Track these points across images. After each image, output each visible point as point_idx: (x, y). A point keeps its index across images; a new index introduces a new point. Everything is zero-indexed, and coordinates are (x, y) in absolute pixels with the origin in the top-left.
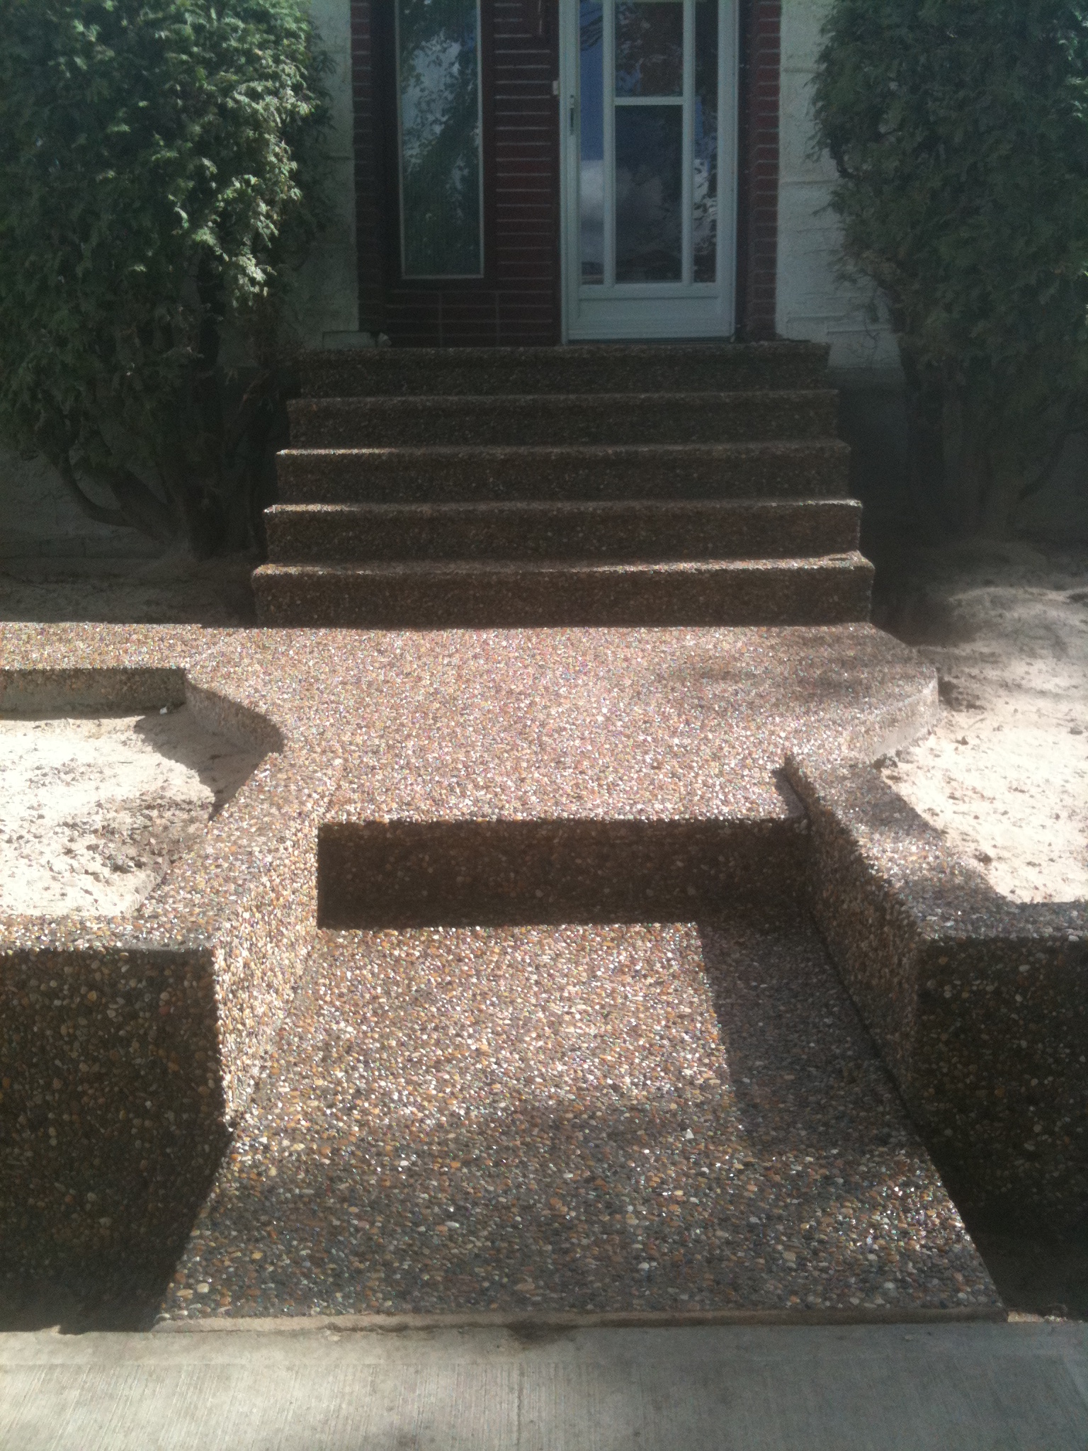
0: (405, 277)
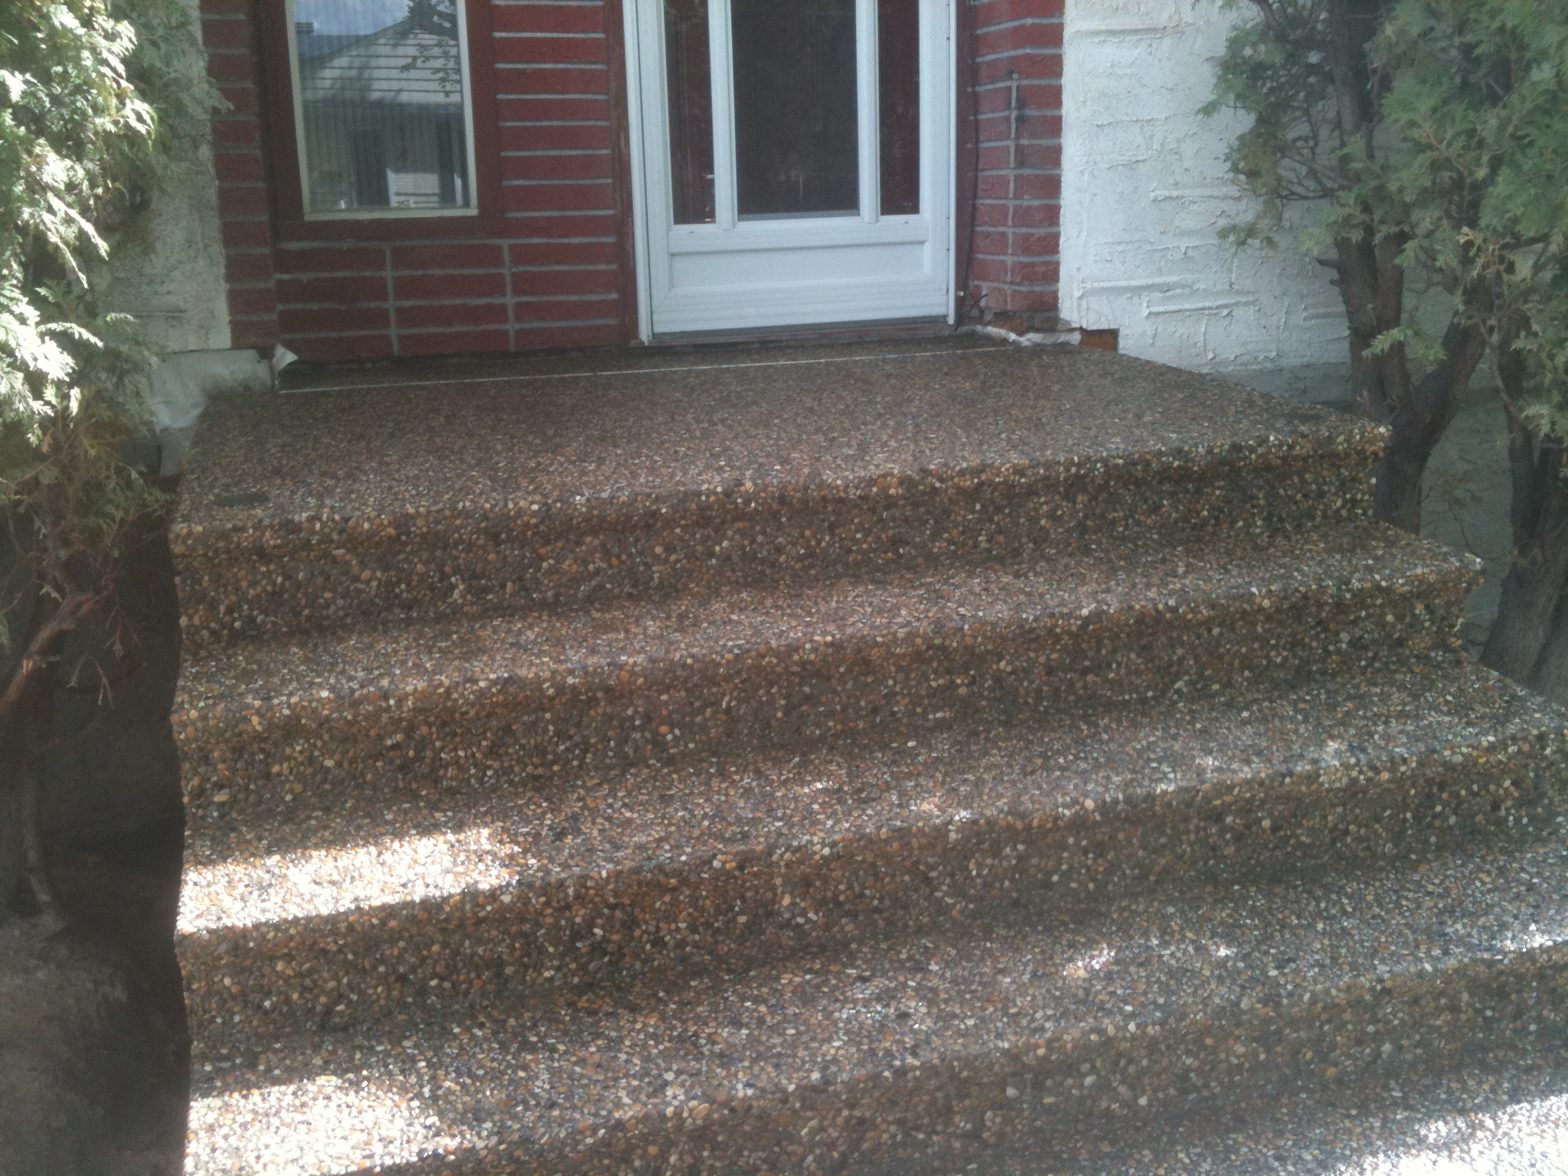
0: (309, 217)
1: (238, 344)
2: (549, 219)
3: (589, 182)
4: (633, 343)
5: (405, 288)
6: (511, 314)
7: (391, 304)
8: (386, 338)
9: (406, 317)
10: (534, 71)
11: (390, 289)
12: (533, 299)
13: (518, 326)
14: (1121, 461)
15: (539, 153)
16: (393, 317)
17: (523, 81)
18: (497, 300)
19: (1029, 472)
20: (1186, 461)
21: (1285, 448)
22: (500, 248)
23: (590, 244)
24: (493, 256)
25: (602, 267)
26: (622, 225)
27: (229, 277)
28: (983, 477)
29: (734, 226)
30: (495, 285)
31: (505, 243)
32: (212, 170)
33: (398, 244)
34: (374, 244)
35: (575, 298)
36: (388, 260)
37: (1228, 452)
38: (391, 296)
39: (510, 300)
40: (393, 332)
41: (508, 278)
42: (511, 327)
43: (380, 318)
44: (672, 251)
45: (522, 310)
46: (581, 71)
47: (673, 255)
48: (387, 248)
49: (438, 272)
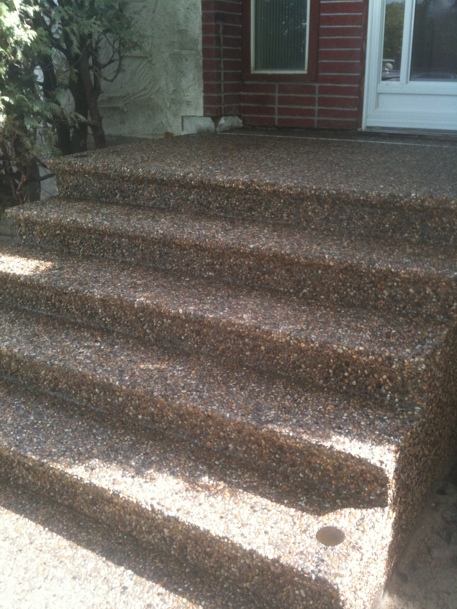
0: (253, 72)
1: (205, 115)
2: (334, 76)
3: (351, 61)
4: (359, 130)
5: (282, 101)
6: (316, 113)
7: (276, 106)
8: (273, 119)
9: (281, 111)
10: (334, 16)
11: (277, 100)
12: (325, 108)
13: (319, 118)
14: (334, 192)
15: (333, 49)
16: (276, 111)
17: (329, 20)
18: (311, 108)
19: (294, 189)
20: (367, 198)
21: (419, 201)
22: (315, 87)
23: (348, 88)
24: (312, 90)
25: (352, 97)
26: (361, 80)
27: (205, 91)
28: (275, 188)
29: (407, 83)
30: (311, 101)
31: (317, 85)
32: (201, 53)
33: (281, 83)
34: (273, 83)
35: (341, 109)
36: (277, 89)
37: (388, 197)
38: (277, 103)
39: (316, 108)
40: (276, 117)
41: (317, 99)
42: (316, 118)
43: (271, 111)
44: (379, 91)
45: (321, 112)
46: (352, 16)
47: (379, 94)
48: (277, 85)
49: (293, 95)
